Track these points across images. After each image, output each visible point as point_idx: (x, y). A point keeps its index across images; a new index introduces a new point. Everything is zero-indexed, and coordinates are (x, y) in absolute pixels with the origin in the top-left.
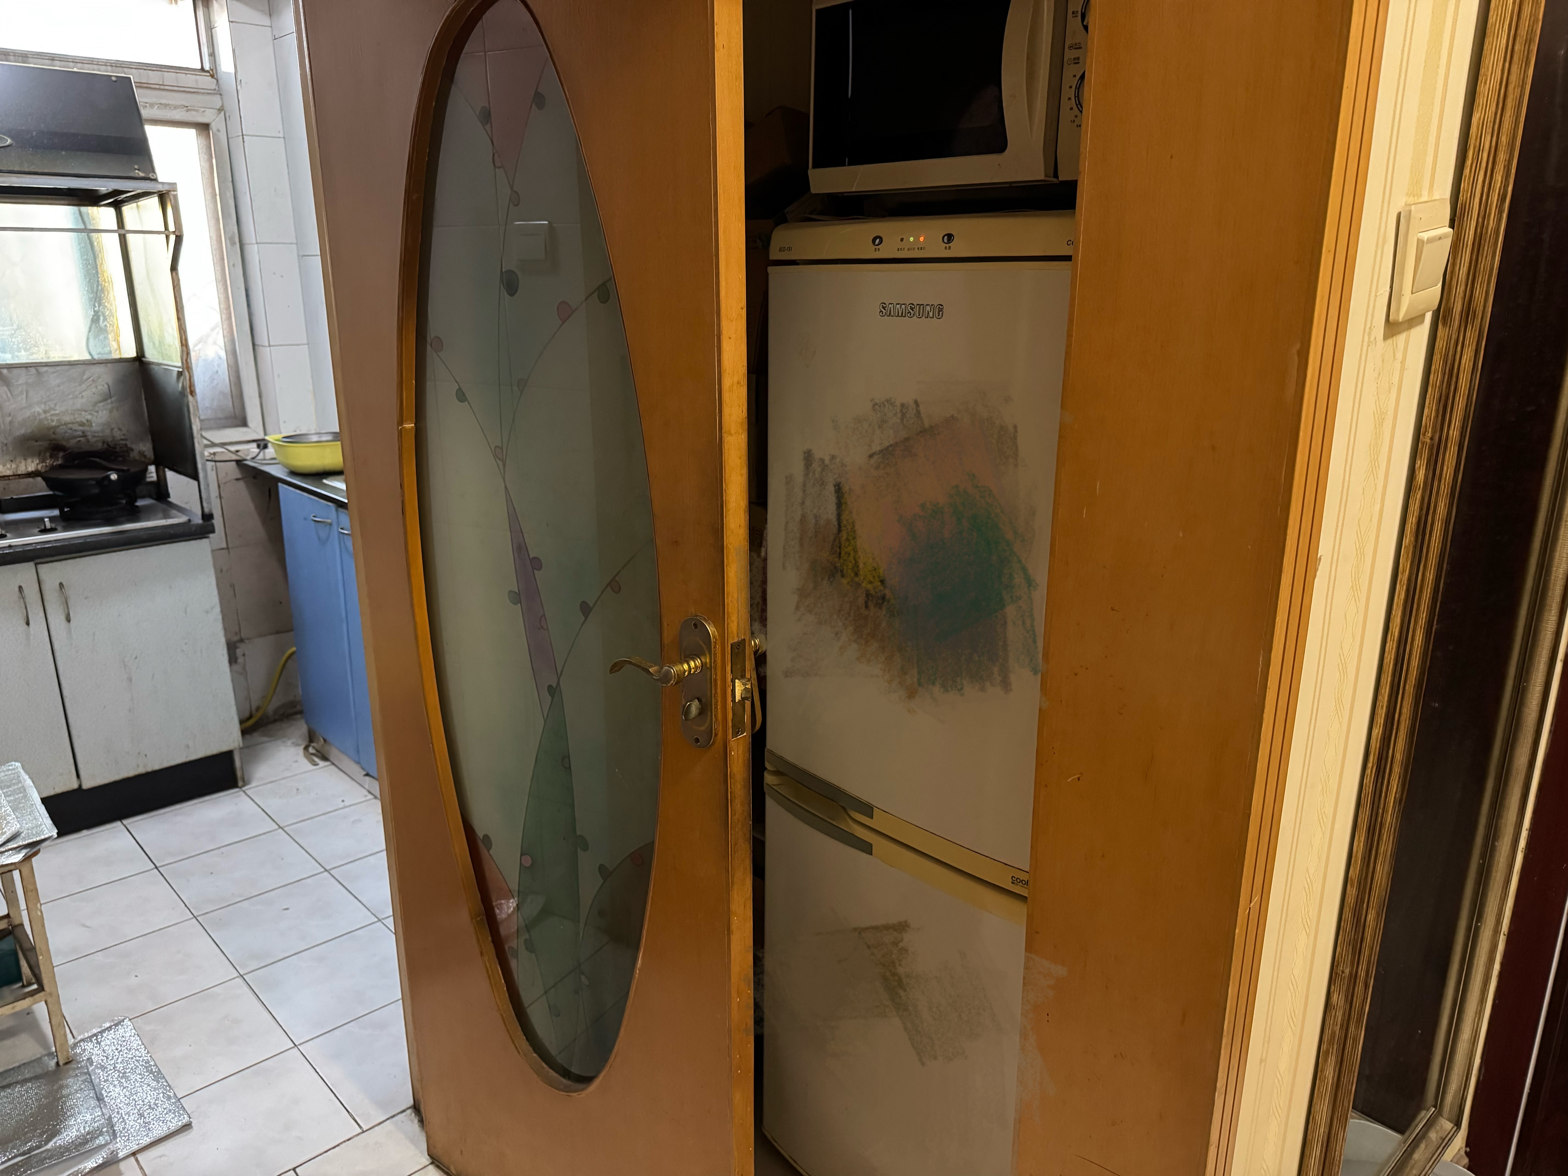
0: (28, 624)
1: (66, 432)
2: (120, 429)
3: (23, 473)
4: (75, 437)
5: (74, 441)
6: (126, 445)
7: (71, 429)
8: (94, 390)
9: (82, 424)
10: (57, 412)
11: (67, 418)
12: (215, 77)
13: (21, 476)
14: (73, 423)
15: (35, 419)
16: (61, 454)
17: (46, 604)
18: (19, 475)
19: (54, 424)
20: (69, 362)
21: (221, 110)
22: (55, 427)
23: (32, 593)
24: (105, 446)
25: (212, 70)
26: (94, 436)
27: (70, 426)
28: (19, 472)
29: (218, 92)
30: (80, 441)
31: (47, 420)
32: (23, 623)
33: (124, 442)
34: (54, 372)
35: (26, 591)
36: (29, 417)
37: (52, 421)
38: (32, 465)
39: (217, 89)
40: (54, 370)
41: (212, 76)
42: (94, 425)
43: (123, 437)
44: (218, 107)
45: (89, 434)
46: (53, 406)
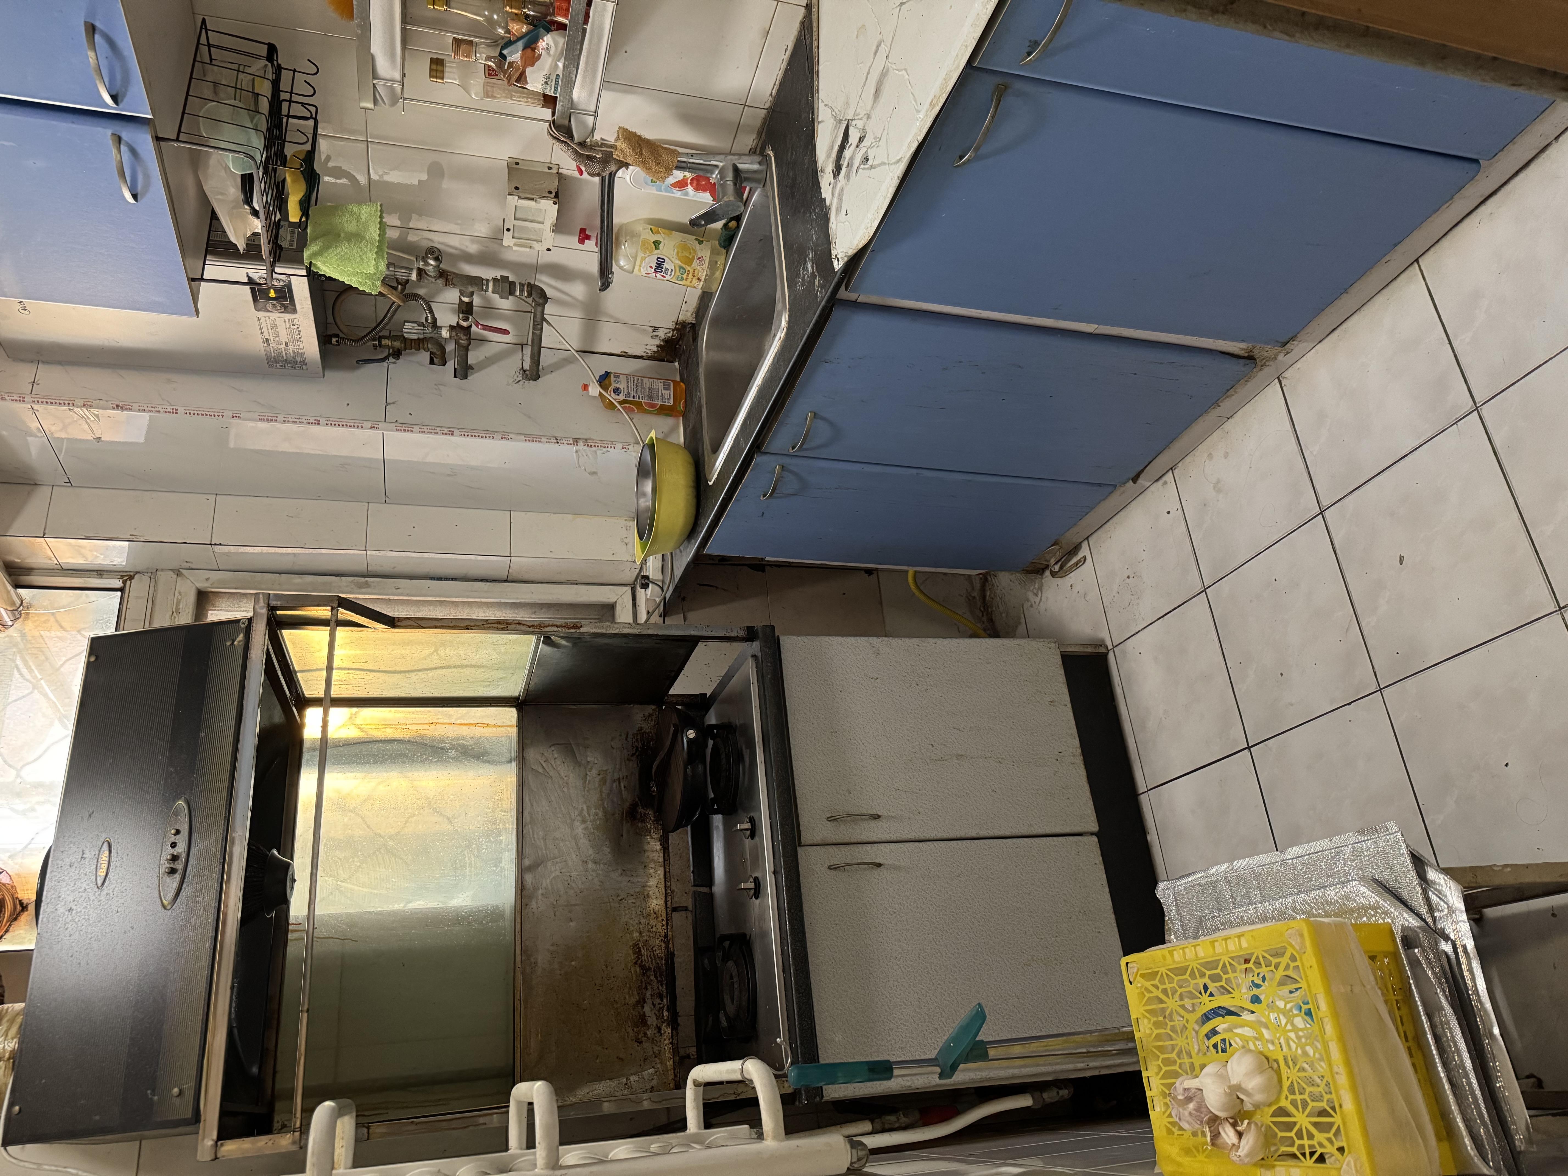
0: (879, 865)
1: (613, 802)
2: (613, 739)
3: (662, 855)
4: (620, 791)
5: (625, 793)
6: (633, 735)
7: (608, 795)
8: (559, 763)
9: (603, 781)
10: (585, 808)
11: (595, 797)
12: (132, 574)
13: (667, 858)
14: (601, 792)
15: (593, 833)
16: (640, 810)
17: (853, 841)
18: (664, 860)
19: (600, 814)
20: (518, 785)
21: (178, 573)
22: (605, 812)
23: (839, 855)
24: (634, 758)
25: (122, 577)
26: (620, 769)
27: (604, 795)
28: (661, 860)
29: (153, 573)
30: (625, 787)
31: (594, 820)
32: (877, 871)
33: (630, 736)
34: (532, 805)
35: (835, 862)
36: (590, 841)
37: (596, 814)
38: (653, 845)
39: (149, 574)
40: (529, 804)
41: (131, 578)
42: (605, 768)
43: (624, 737)
44: (175, 576)
45: (616, 776)
46: (576, 813)
